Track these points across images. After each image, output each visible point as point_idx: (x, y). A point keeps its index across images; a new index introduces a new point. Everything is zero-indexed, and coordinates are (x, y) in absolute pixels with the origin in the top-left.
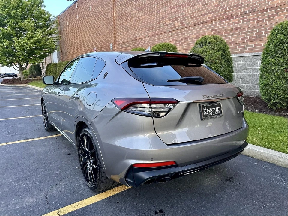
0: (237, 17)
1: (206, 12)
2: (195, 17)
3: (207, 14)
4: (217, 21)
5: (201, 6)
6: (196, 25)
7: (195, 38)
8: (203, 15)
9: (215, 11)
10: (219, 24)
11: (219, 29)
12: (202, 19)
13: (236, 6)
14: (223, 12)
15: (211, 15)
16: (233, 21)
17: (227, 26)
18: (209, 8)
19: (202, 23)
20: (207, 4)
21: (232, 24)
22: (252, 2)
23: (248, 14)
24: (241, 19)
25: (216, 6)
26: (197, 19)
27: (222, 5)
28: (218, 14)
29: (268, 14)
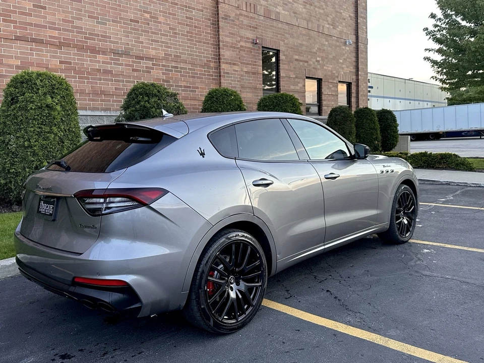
0: (104, 53)
1: (41, 21)
2: (15, 22)
3: (45, 27)
4: (71, 49)
5: (28, 6)
6: (18, 39)
7: (18, 67)
8: (36, 25)
9: (65, 30)
10: (75, 54)
11: (76, 64)
12: (34, 33)
13: (102, 36)
14: (80, 37)
15: (56, 33)
16: (100, 57)
17: (88, 62)
18: (49, 18)
19: (34, 41)
20: (44, 8)
21: (99, 62)
22: (124, 40)
23: (121, 55)
24: (112, 59)
25: (64, 20)
26: (20, 28)
27: (77, 23)
28: (70, 36)
29: (144, 64)
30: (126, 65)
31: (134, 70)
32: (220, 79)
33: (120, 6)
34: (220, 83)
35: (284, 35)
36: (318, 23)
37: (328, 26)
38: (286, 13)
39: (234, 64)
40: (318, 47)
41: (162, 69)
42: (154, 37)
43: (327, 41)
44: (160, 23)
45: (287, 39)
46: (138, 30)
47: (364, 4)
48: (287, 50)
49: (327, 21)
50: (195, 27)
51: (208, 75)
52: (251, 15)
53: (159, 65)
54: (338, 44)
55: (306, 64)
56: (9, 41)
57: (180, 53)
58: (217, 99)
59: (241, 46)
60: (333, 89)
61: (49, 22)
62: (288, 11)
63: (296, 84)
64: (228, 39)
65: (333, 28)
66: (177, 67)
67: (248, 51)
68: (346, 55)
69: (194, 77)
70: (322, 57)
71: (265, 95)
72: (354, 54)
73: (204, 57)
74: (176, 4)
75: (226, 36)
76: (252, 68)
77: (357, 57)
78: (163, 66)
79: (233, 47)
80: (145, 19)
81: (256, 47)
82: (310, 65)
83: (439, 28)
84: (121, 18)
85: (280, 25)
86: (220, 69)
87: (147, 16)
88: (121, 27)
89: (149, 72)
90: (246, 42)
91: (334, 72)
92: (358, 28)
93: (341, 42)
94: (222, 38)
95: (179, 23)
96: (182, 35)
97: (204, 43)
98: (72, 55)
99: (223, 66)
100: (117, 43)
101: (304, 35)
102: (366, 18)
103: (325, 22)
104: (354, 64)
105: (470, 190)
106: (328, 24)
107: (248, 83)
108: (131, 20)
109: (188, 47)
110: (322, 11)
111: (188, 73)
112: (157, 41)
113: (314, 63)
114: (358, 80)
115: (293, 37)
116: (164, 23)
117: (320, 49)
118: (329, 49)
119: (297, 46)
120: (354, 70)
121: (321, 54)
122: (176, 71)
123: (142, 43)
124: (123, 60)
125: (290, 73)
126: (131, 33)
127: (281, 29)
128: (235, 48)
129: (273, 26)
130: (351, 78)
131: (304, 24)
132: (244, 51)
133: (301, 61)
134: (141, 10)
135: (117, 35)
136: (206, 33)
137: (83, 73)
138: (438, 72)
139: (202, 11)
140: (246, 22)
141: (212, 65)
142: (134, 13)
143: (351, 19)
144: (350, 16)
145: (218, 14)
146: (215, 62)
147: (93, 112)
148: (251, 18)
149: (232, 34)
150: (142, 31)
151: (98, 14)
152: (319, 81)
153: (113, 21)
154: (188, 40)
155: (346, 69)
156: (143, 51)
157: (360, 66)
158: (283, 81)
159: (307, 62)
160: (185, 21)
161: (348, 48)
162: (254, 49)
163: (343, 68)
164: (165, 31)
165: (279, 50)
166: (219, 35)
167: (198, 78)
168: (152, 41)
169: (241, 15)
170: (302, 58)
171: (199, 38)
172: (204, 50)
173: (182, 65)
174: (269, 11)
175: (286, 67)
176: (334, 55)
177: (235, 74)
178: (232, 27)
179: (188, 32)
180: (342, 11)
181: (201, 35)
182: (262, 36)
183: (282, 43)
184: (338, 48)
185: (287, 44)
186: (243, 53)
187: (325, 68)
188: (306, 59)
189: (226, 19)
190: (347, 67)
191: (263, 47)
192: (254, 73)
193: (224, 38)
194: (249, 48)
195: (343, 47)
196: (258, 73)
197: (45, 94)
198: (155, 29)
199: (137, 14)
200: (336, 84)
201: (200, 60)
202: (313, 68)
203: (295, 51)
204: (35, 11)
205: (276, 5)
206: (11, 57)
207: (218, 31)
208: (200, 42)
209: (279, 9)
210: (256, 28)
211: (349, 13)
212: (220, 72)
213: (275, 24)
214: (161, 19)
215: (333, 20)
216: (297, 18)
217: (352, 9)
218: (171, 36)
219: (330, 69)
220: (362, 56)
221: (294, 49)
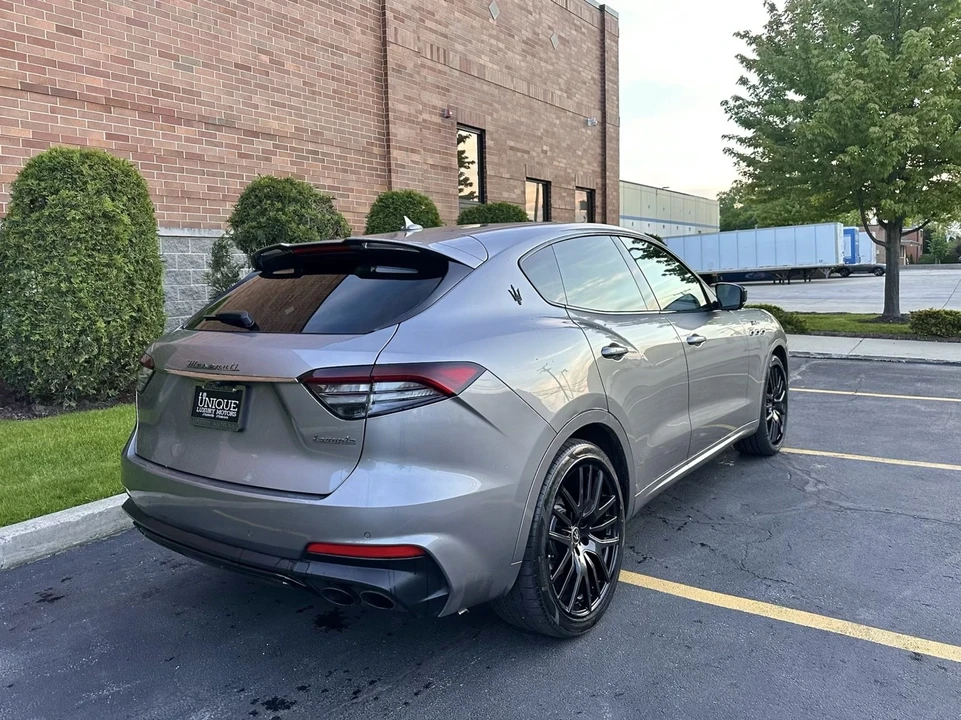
0: (189, 123)
1: (71, 58)
2: (23, 57)
3: (79, 69)
4: (127, 111)
5: (48, 27)
6: (27, 88)
7: (27, 143)
8: (62, 65)
9: (115, 76)
10: (135, 123)
11: (138, 140)
12: (58, 79)
13: (184, 91)
14: (145, 91)
15: (99, 82)
16: (181, 130)
17: (158, 138)
18: (88, 53)
19: (57, 93)
20: (78, 34)
21: (179, 138)
22: (225, 100)
23: (219, 127)
24: (202, 134)
25: (114, 59)
26: (32, 69)
27: (139, 65)
28: (125, 88)
29: (260, 145)
30: (228, 146)
31: (241, 156)
32: (390, 177)
33: (217, 38)
34: (390, 183)
35: (491, 105)
36: (544, 86)
37: (559, 93)
38: (495, 67)
39: (413, 151)
40: (544, 126)
41: (290, 156)
42: (277, 97)
43: (558, 118)
44: (288, 72)
45: (497, 111)
46: (249, 83)
47: (614, 59)
48: (497, 132)
49: (559, 84)
50: (348, 83)
51: (369, 168)
52: (440, 67)
53: (286, 148)
54: (575, 123)
55: (526, 156)
56: (12, 92)
57: (322, 127)
58: (395, 209)
59: (424, 121)
60: (568, 199)
61: (87, 61)
62: (498, 65)
63: (510, 189)
64: (401, 107)
65: (568, 97)
66: (316, 153)
67: (434, 129)
68: (587, 143)
69: (346, 171)
70: (551, 146)
71: (462, 206)
72: (599, 143)
73: (363, 136)
74: (316, 41)
75: (399, 101)
76: (443, 159)
77: (604, 147)
78: (293, 149)
79: (410, 120)
80: (261, 65)
81: (447, 123)
82: (533, 158)
83: (741, 102)
84: (219, 60)
85: (485, 88)
86: (389, 159)
87: (265, 58)
88: (220, 76)
89: (268, 160)
90: (431, 113)
91: (569, 171)
92: (605, 98)
93: (580, 122)
94: (393, 105)
95: (320, 75)
96: (326, 96)
97: (362, 111)
98: (129, 123)
99: (395, 153)
100: (211, 105)
101: (523, 106)
102: (616, 83)
103: (554, 86)
104: (599, 158)
105: (819, 365)
106: (561, 90)
107: (435, 184)
108: (237, 65)
109: (335, 117)
110: (550, 68)
111: (336, 163)
112: (284, 105)
113: (538, 155)
114: (604, 186)
115: (507, 110)
116: (294, 74)
117: (547, 131)
118: (561, 131)
119: (512, 124)
120: (599, 170)
121: (550, 140)
122: (315, 160)
123: (256, 107)
124: (223, 136)
125: (502, 170)
126: (237, 88)
127: (487, 93)
128: (413, 122)
129: (475, 89)
130: (594, 183)
131: (523, 87)
132: (429, 128)
133: (518, 150)
134: (254, 49)
135: (213, 91)
136: (366, 94)
137: (150, 157)
138: (745, 173)
139: (359, 55)
140: (431, 79)
141: (376, 150)
142: (242, 53)
143: (595, 84)
144: (593, 78)
145: (386, 62)
146: (380, 146)
147: (168, 230)
148: (440, 72)
149: (410, 98)
150: (257, 85)
151: (177, 50)
152: (547, 185)
153: (205, 65)
154: (335, 105)
155: (587, 166)
156: (257, 121)
157: (608, 163)
158: (491, 183)
159: (528, 153)
160: (329, 71)
161: (589, 132)
162: (445, 127)
163: (582, 165)
164: (295, 87)
165: (484, 130)
166: (387, 99)
167: (353, 172)
168: (274, 103)
169: (423, 66)
170: (519, 146)
171: (354, 103)
172: (362, 123)
173: (326, 149)
174: (468, 62)
175: (495, 159)
176: (569, 142)
177: (414, 168)
178: (409, 87)
179: (334, 91)
180: (581, 69)
181: (357, 98)
182: (457, 104)
183: (489, 118)
184: (575, 131)
185: (496, 120)
186: (426, 133)
187: (555, 163)
188: (526, 148)
189: (399, 71)
190: (589, 163)
191: (458, 123)
192: (445, 168)
193: (397, 105)
194: (436, 124)
195: (583, 130)
196: (451, 168)
197: (99, 192)
198: (279, 84)
199: (248, 55)
200: (572, 192)
201: (355, 141)
202: (538, 163)
203: (508, 134)
204: (60, 38)
205: (479, 53)
206: (15, 124)
207: (386, 93)
208: (356, 110)
209: (484, 60)
210: (448, 91)
211: (590, 74)
212: (389, 164)
213: (477, 85)
214: (289, 65)
215: (568, 83)
216: (513, 77)
217: (596, 66)
218: (306, 97)
219: (562, 165)
220: (612, 145)
221: (507, 128)
